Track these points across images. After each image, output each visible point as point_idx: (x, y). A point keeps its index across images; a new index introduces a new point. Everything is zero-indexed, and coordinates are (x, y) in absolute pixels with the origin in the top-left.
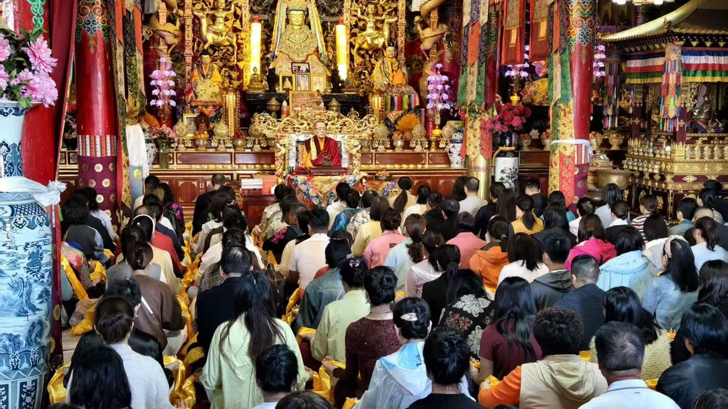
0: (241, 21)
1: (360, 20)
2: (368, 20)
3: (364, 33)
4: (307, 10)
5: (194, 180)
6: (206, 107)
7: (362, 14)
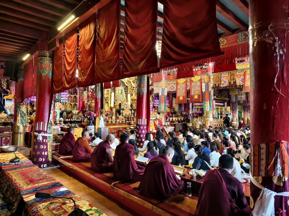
0: (109, 92)
1: (132, 93)
2: (133, 93)
3: (132, 96)
4: (122, 90)
5: (112, 130)
6: (108, 112)
7: (132, 92)
